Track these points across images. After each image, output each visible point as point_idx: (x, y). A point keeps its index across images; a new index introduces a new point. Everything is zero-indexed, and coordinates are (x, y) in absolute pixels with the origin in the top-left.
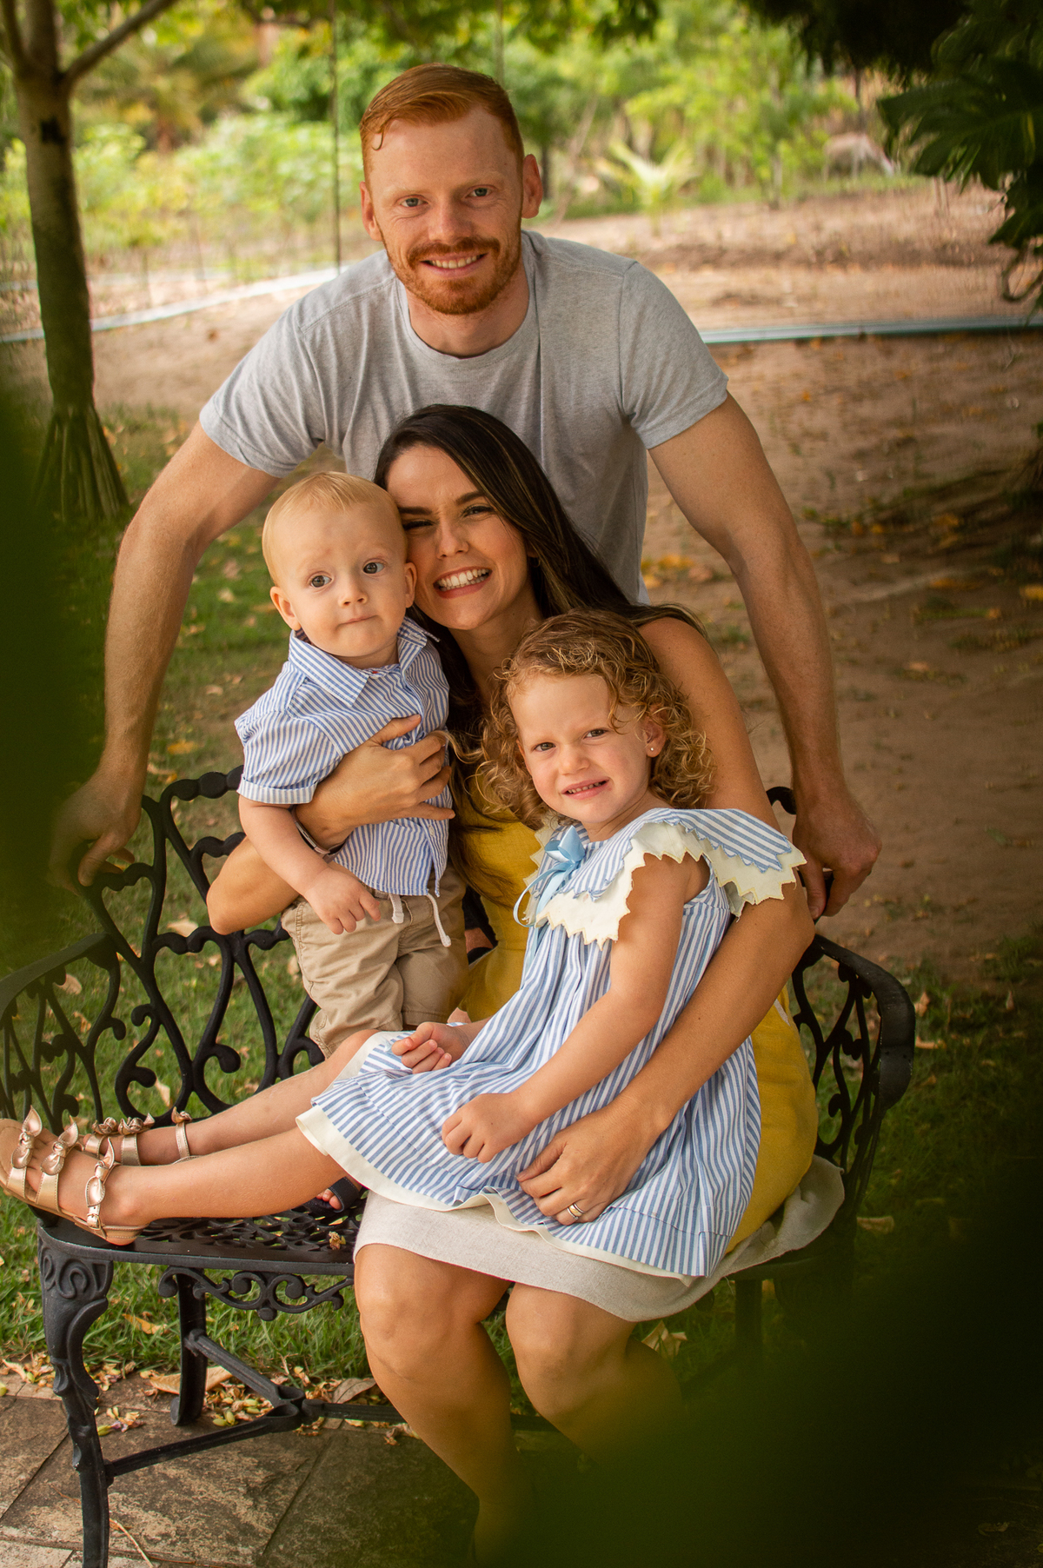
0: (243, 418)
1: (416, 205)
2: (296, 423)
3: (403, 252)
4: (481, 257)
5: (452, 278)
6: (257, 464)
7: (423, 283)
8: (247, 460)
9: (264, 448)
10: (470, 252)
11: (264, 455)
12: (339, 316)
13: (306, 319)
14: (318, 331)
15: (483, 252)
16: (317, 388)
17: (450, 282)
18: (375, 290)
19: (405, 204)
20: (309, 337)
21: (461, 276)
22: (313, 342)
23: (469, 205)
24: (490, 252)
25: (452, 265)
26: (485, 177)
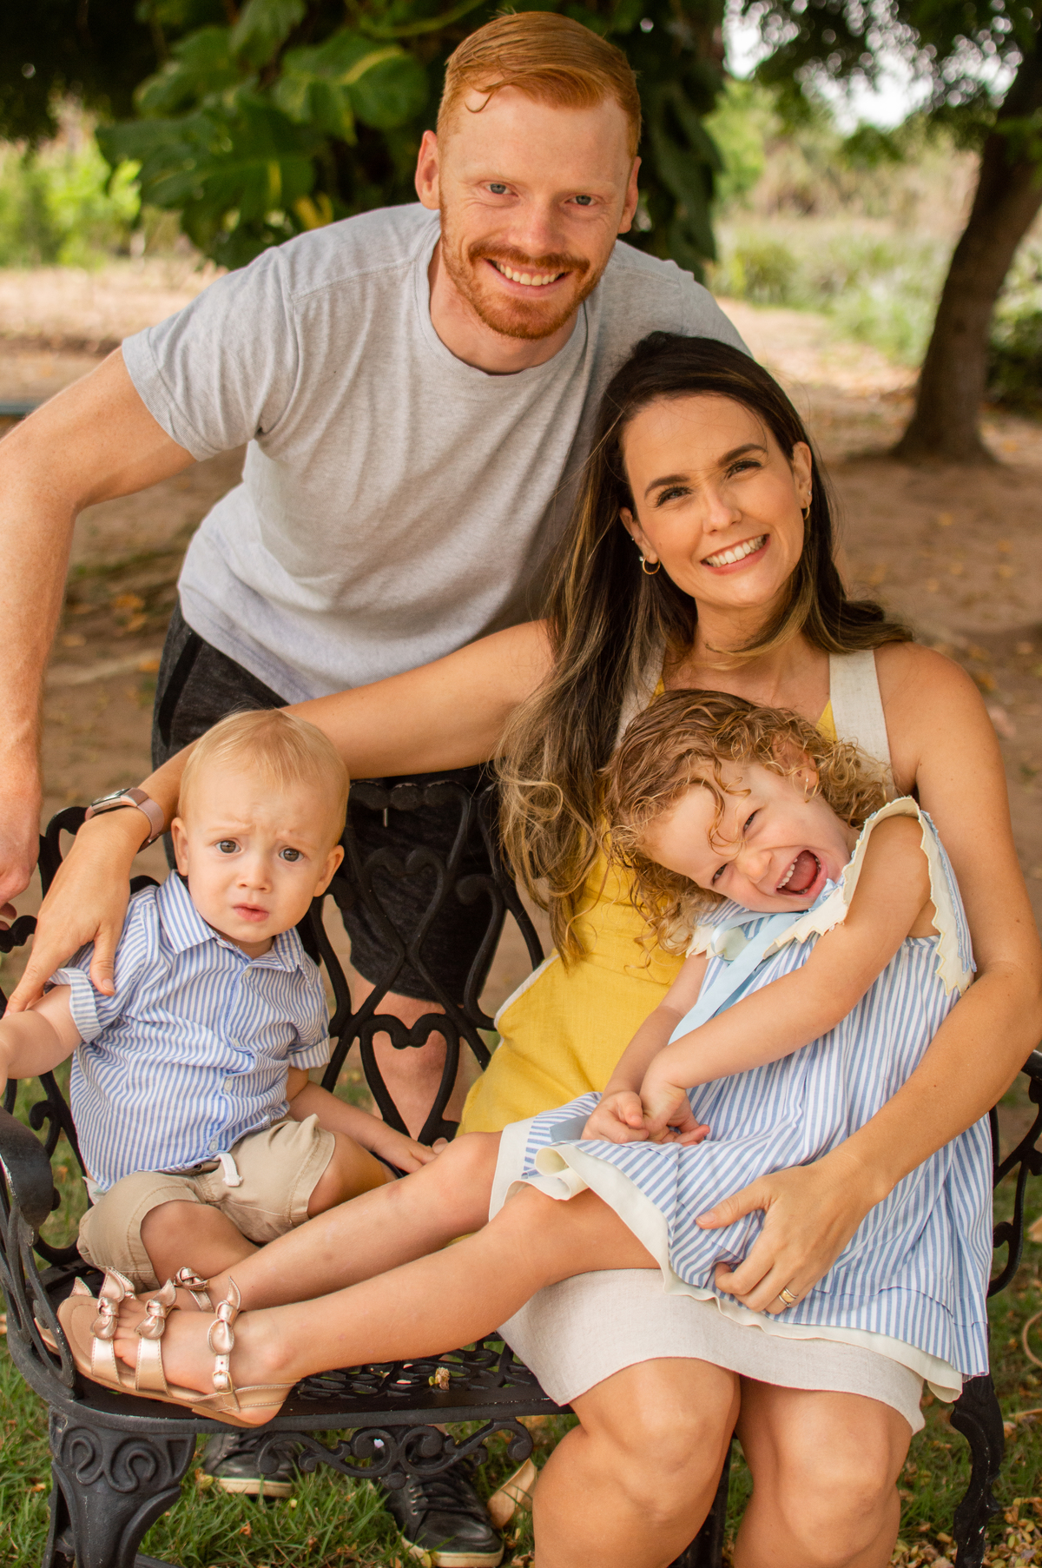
0: (186, 379)
1: (500, 193)
2: (249, 405)
3: (466, 242)
4: (561, 277)
5: (519, 297)
6: (184, 440)
7: (479, 286)
8: (174, 431)
9: (200, 425)
10: (554, 270)
11: (197, 432)
12: (340, 294)
13: (299, 286)
14: (314, 305)
15: (567, 270)
16: (295, 374)
17: (516, 301)
18: (387, 270)
19: (489, 188)
20: (302, 309)
21: (533, 298)
22: (305, 317)
23: (567, 213)
24: (576, 272)
25: (525, 279)
26: (594, 186)
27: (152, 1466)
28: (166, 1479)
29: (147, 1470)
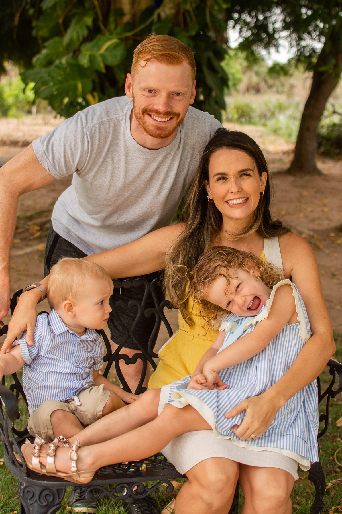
0: (53, 153)
1: (151, 92)
2: (73, 162)
3: (141, 108)
4: (171, 118)
5: (158, 125)
6: (52, 173)
7: (145, 122)
8: (49, 170)
9: (57, 168)
10: (169, 116)
11: (56, 170)
12: (102, 126)
13: (89, 123)
14: (94, 129)
15: (173, 116)
16: (88, 151)
17: (157, 126)
18: (117, 117)
19: (148, 91)
20: (90, 131)
21: (162, 125)
22: (91, 133)
23: (172, 98)
24: (176, 117)
25: (160, 119)
26: (181, 90)
27: (52, 498)
28: (57, 501)
29: (51, 499)
